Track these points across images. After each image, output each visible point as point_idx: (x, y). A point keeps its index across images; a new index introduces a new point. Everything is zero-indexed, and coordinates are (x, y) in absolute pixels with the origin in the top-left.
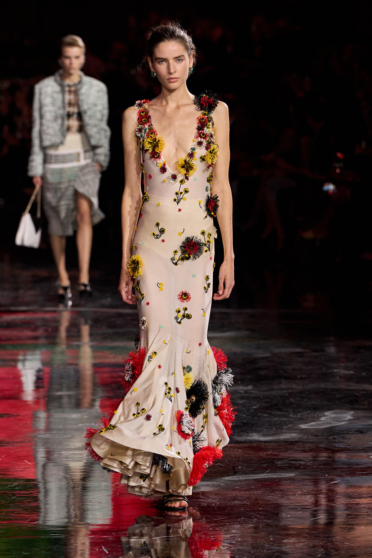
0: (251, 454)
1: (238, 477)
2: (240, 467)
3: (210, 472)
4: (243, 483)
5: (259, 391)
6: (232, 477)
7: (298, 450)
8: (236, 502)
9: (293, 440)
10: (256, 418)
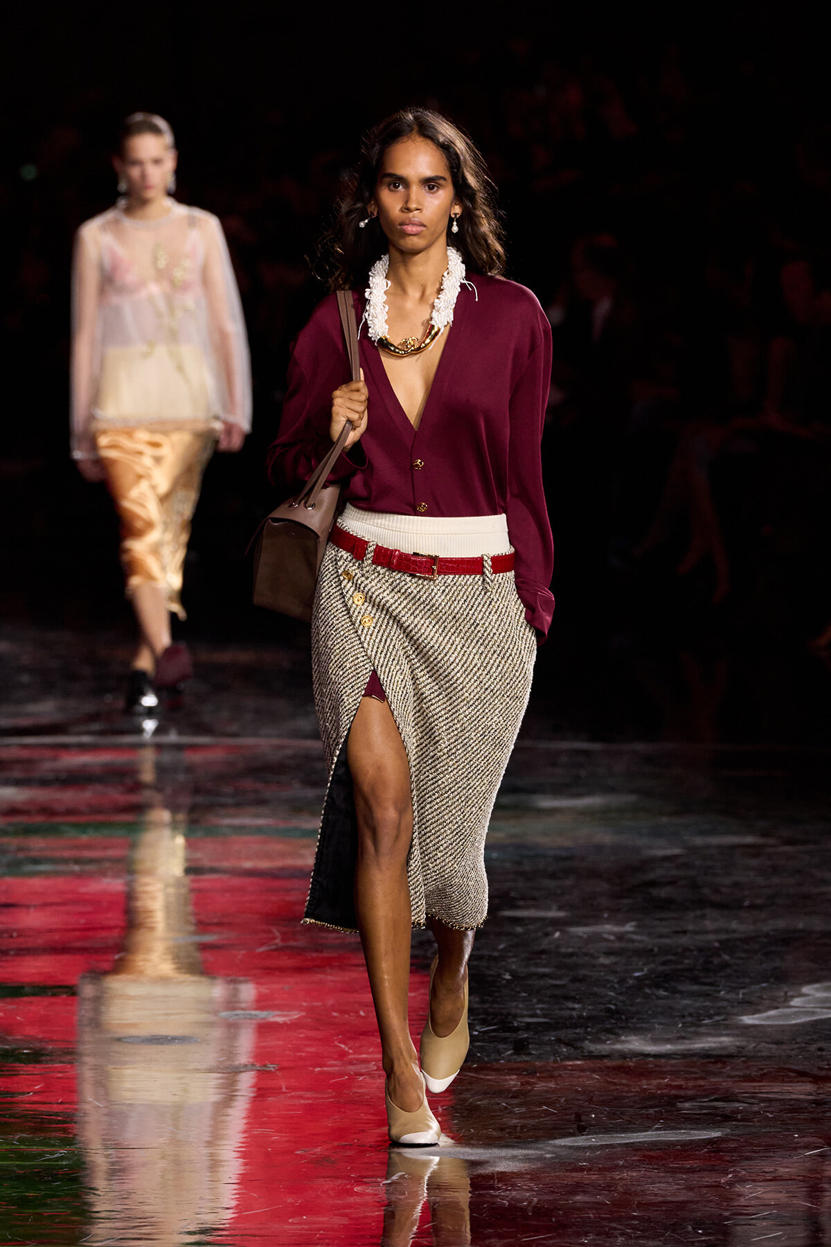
0: (620, 1084)
1: (587, 1139)
2: (593, 1116)
3: (523, 1127)
4: (599, 1153)
5: (649, 935)
6: (574, 1138)
7: (733, 1077)
8: (578, 1198)
9: (725, 1053)
10: (639, 1000)
